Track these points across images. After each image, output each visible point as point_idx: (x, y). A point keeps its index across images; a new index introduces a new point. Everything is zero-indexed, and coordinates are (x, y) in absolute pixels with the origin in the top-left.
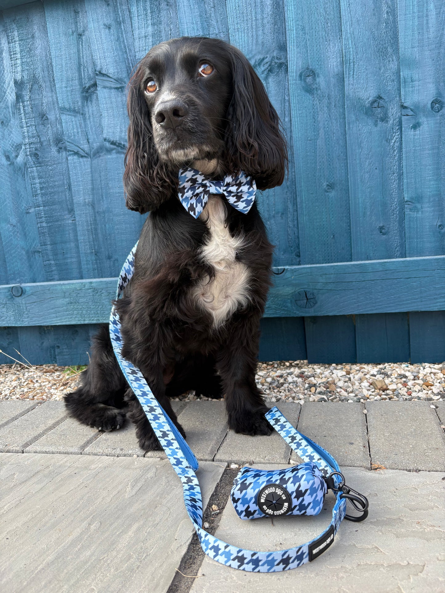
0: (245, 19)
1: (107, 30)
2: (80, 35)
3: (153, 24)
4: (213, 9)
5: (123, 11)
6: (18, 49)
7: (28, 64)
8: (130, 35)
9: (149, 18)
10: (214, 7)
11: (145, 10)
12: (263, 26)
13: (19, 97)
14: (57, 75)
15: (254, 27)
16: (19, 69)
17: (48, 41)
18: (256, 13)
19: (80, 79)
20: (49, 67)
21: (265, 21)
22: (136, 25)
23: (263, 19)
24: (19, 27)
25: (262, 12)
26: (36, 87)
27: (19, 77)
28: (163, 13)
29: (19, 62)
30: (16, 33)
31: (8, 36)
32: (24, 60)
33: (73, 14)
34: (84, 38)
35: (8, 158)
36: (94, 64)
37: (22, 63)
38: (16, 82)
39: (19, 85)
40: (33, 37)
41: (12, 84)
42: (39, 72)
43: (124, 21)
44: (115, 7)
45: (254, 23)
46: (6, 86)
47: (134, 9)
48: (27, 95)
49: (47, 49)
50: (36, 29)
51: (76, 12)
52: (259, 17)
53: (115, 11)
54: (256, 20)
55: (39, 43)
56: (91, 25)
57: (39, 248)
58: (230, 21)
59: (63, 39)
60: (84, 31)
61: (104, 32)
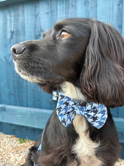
0: (105, 14)
1: (47, 15)
2: (36, 16)
3: (66, 14)
4: (91, 9)
5: (54, 7)
6: (13, 19)
7: (16, 25)
8: (56, 17)
9: (64, 11)
10: (92, 8)
11: (63, 7)
12: (112, 17)
13: (12, 37)
14: (26, 30)
15: (108, 17)
16: (13, 27)
17: (24, 17)
18: (110, 12)
19: (35, 32)
20: (24, 27)
21: (114, 15)
22: (58, 13)
23: (113, 14)
24: (14, 11)
25: (113, 11)
26: (18, 34)
27: (12, 30)
28: (70, 9)
29: (13, 24)
30: (13, 14)
31: (10, 15)
32: (15, 23)
33: (34, 7)
34: (38, 17)
35: (6, 59)
36: (41, 27)
37: (14, 25)
38: (11, 32)
39: (12, 33)
40: (19, 15)
41: (10, 32)
42: (20, 29)
43: (54, 12)
44: (51, 6)
45: (109, 16)
46: (7, 32)
47: (58, 7)
48: (14, 37)
49: (24, 20)
50: (20, 12)
51: (36, 7)
52: (111, 13)
53: (51, 7)
54: (110, 14)
55: (21, 18)
56: (41, 12)
57: (13, 93)
58: (98, 14)
59: (30, 17)
60: (38, 14)
61: (46, 15)
